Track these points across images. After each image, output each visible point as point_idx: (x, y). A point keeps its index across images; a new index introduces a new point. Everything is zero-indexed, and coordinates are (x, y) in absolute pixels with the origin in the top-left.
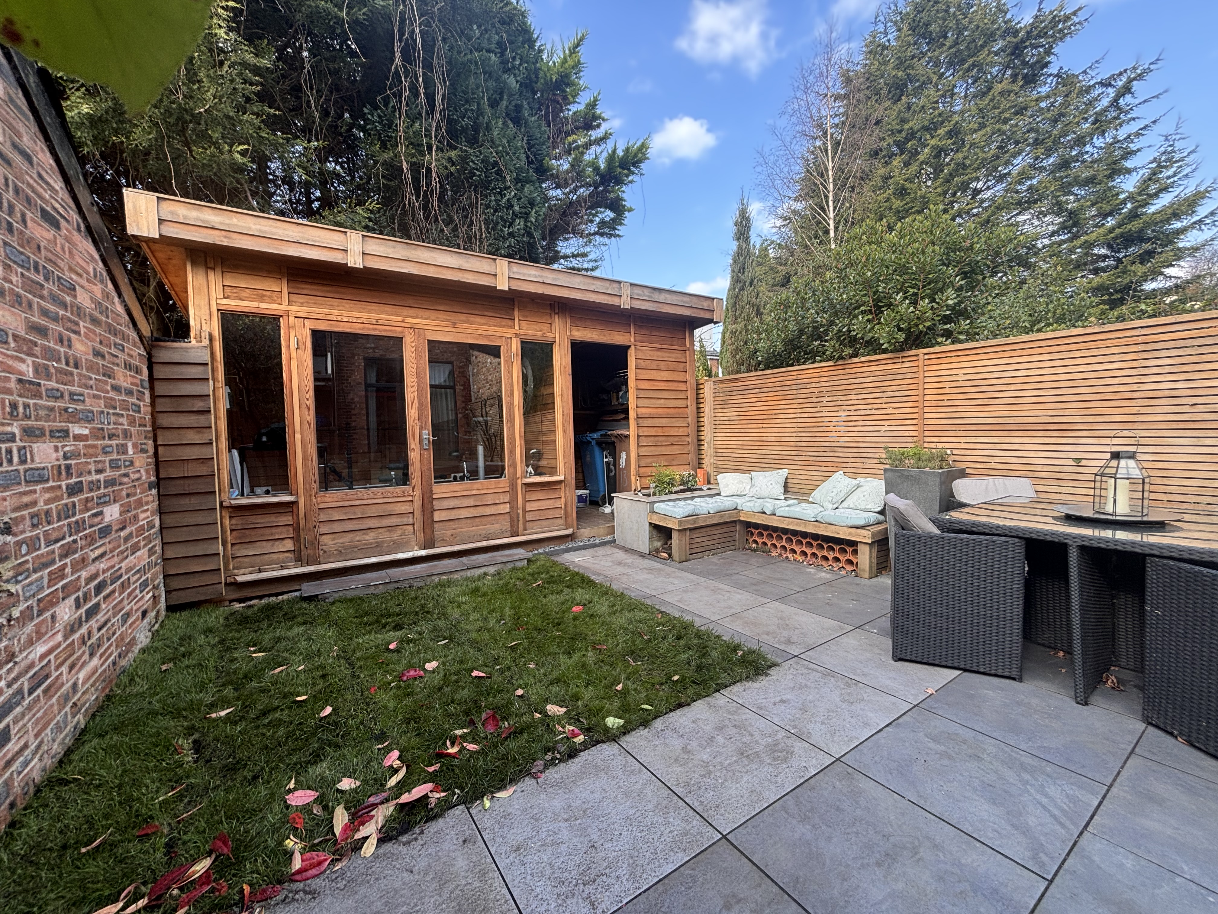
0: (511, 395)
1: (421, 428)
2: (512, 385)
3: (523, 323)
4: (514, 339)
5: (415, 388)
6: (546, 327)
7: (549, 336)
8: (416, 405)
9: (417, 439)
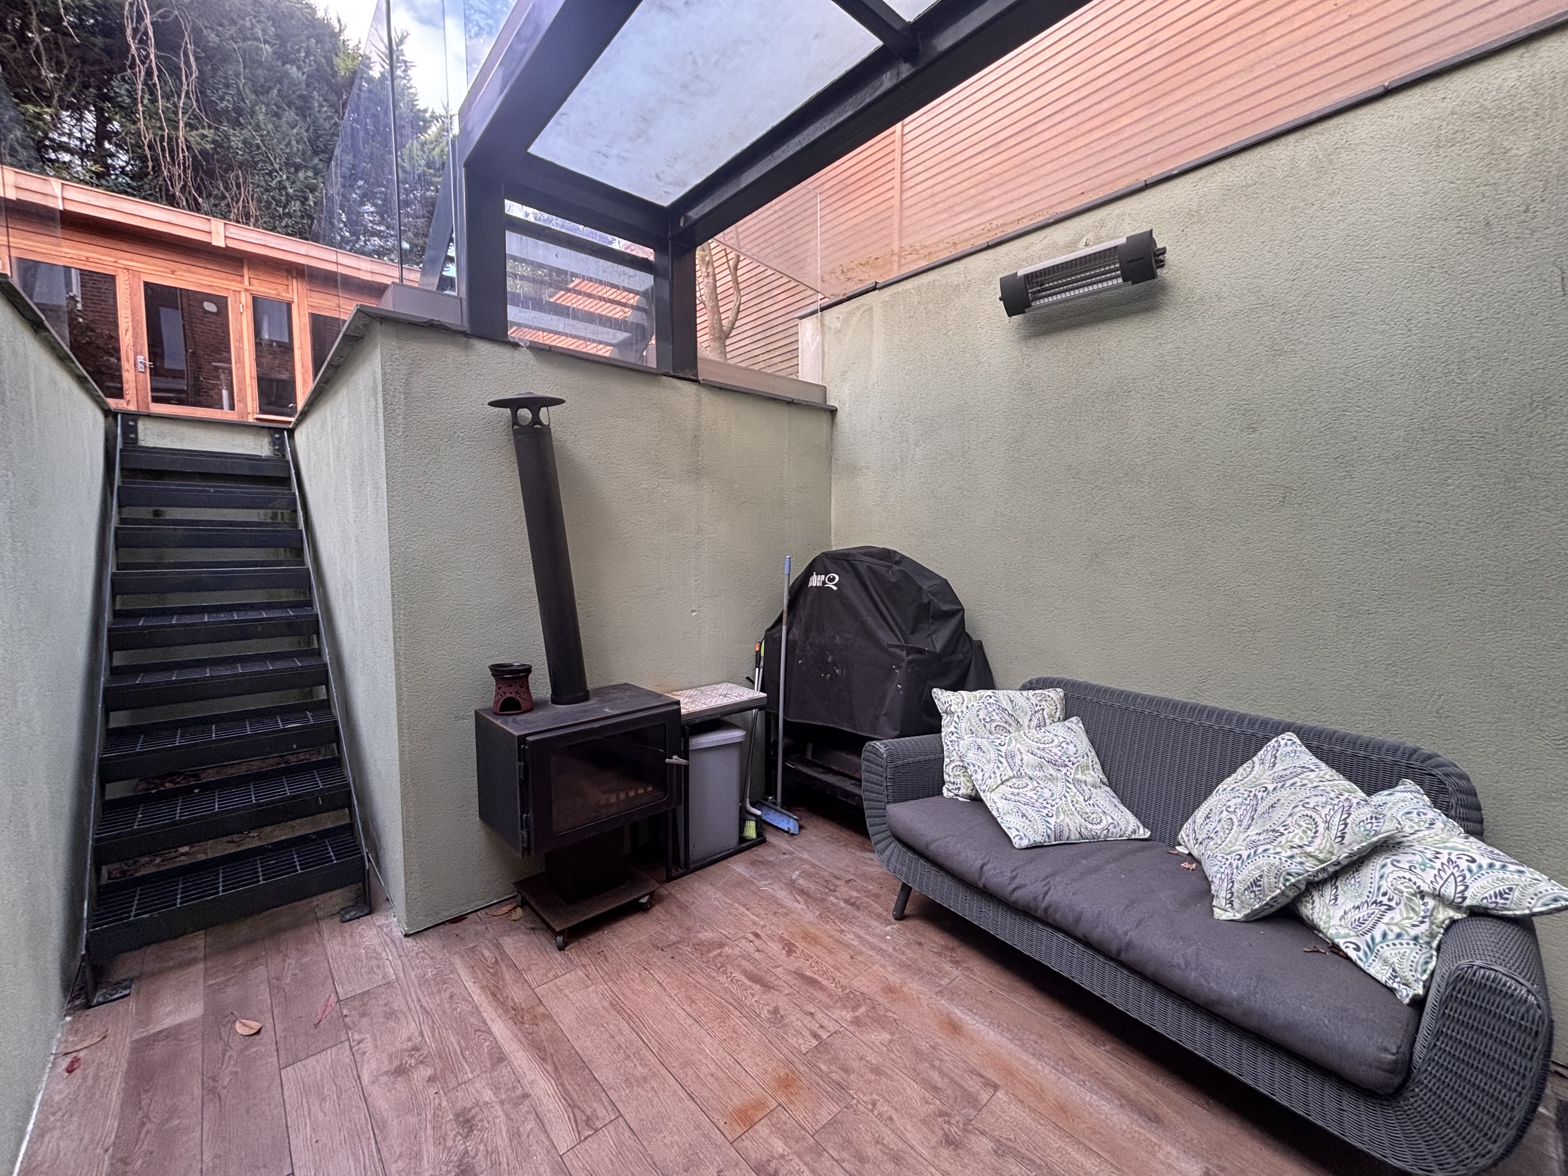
0: (240, 340)
1: (136, 354)
2: (241, 332)
3: (253, 281)
4: (243, 294)
5: (130, 319)
6: (281, 288)
7: (286, 296)
8: (130, 333)
9: (132, 362)
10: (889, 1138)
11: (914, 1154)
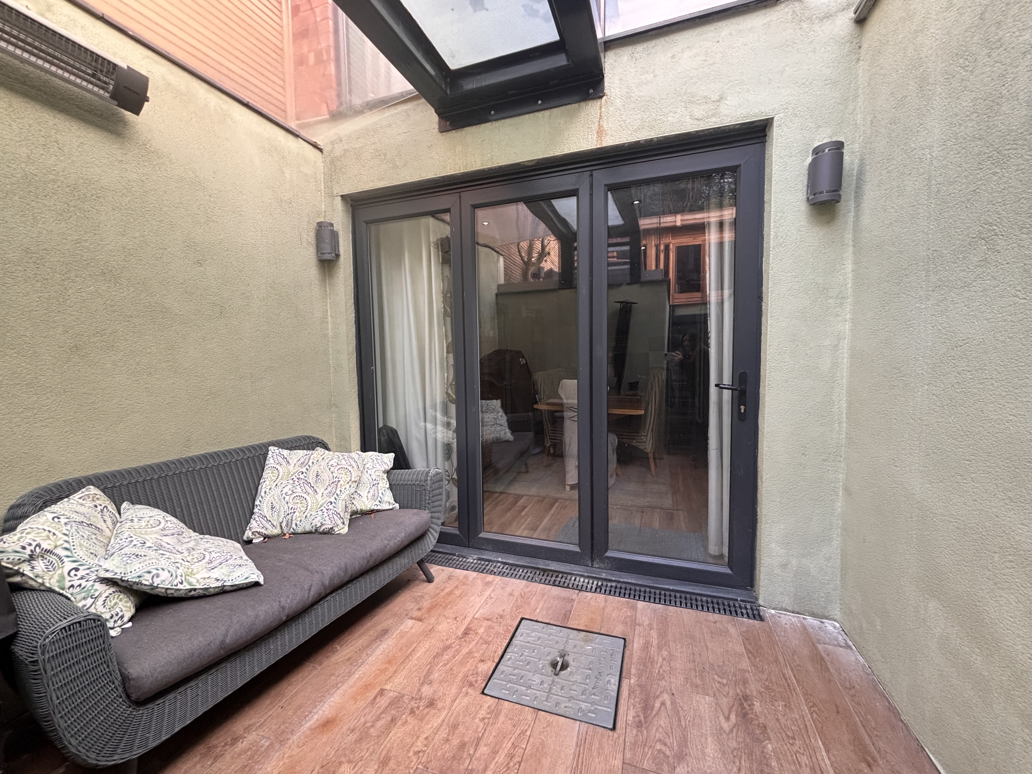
10: (443, 734)
11: (448, 718)
